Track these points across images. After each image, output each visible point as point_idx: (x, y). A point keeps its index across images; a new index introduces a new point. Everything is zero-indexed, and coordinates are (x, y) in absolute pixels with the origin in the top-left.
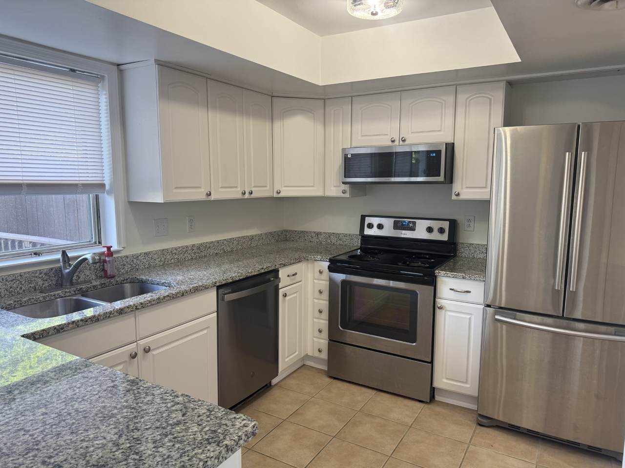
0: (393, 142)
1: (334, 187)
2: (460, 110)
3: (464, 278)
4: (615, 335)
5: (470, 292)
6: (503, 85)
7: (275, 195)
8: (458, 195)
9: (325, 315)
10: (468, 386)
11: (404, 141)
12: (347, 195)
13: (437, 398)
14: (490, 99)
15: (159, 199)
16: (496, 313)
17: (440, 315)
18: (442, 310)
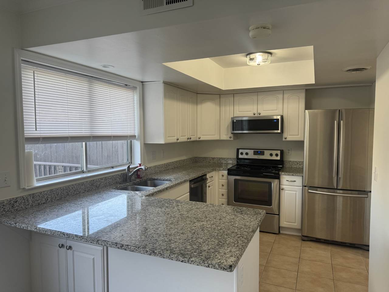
0: (254, 114)
1: (225, 135)
2: (285, 101)
3: (293, 175)
4: (358, 195)
5: (295, 181)
6: (304, 91)
7: (198, 139)
8: (286, 138)
9: (225, 196)
10: (296, 224)
11: (260, 114)
12: (232, 139)
13: (281, 232)
14: (299, 97)
15: (162, 142)
16: (308, 189)
17: (282, 193)
18: (283, 190)
